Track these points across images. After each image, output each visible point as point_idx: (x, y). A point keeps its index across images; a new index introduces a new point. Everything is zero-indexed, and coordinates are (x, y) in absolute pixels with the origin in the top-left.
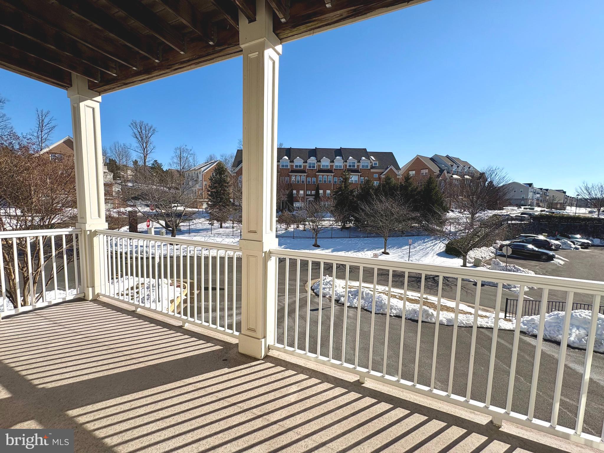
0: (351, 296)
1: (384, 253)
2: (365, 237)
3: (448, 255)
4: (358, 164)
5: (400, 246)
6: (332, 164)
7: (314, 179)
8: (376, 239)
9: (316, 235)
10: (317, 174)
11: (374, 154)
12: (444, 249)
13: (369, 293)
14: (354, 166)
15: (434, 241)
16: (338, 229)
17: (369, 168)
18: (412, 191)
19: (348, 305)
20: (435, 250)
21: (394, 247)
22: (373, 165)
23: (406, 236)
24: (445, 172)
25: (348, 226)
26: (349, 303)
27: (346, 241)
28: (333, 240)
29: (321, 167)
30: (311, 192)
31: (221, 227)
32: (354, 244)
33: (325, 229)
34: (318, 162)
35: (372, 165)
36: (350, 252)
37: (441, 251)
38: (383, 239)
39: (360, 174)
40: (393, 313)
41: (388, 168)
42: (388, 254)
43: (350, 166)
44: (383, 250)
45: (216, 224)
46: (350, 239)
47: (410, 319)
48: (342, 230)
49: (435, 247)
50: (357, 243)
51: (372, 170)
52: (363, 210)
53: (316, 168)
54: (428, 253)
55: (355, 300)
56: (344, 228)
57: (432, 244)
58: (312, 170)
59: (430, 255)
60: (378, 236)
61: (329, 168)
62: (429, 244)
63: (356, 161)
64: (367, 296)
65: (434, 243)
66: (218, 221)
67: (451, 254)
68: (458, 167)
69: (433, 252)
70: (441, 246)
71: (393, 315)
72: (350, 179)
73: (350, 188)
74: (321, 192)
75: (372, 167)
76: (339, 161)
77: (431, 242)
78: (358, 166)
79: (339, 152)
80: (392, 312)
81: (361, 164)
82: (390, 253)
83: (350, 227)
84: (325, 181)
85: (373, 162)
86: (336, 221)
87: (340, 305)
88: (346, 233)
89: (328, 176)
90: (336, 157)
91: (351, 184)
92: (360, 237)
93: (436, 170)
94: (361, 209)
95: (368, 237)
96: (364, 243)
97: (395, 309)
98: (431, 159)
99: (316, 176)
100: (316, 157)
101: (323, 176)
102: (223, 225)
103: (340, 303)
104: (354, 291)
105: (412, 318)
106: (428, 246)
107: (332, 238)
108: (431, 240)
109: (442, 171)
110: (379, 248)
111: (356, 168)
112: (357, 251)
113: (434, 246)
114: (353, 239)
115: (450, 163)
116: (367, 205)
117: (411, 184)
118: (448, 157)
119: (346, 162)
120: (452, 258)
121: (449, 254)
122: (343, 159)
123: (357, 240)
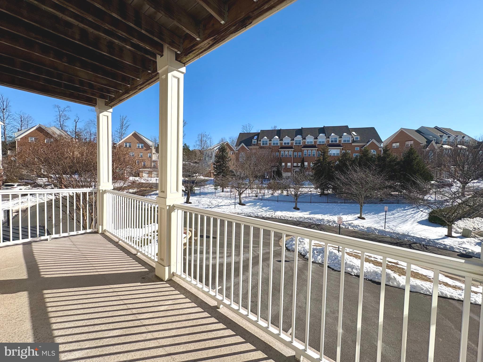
0: (316, 253)
1: (359, 218)
2: (342, 203)
3: (431, 223)
4: (340, 139)
5: (377, 212)
6: (315, 140)
7: (300, 154)
8: (353, 205)
9: (296, 199)
10: (303, 149)
11: (355, 130)
12: (427, 218)
13: (332, 252)
14: (336, 141)
15: (415, 209)
16: (318, 195)
17: (351, 142)
18: (390, 162)
19: (313, 261)
20: (416, 218)
21: (370, 213)
22: (355, 140)
23: (385, 203)
24: (433, 142)
25: (326, 192)
26: (313, 259)
27: (323, 206)
28: (312, 204)
29: (306, 144)
30: (297, 164)
31: (223, 191)
32: (331, 208)
33: (305, 195)
34: (303, 139)
35: (353, 139)
36: (326, 215)
37: (423, 219)
38: (358, 206)
39: (341, 148)
40: (354, 273)
41: (369, 141)
42: (364, 219)
43: (332, 141)
44: (359, 215)
45: (219, 189)
46: (327, 204)
47: (371, 280)
48: (321, 196)
49: (416, 215)
50: (334, 208)
51: (353, 144)
52: (338, 179)
53: (301, 144)
54: (407, 220)
55: (319, 257)
56: (322, 194)
57: (413, 212)
58: (298, 146)
59: (409, 223)
60: (354, 202)
61: (313, 144)
62: (410, 211)
63: (338, 137)
64: (331, 255)
65: (415, 211)
66: (221, 186)
67: (436, 223)
68: (449, 137)
69: (413, 220)
70: (424, 215)
71: (353, 274)
72: (329, 153)
73: (328, 160)
74: (306, 164)
75: (354, 141)
76: (322, 138)
77: (412, 210)
78: (340, 141)
79: (322, 130)
80: (353, 271)
81: (342, 140)
82: (366, 218)
83: (328, 194)
84: (309, 155)
85: (355, 137)
86: (316, 188)
87: (305, 259)
88: (324, 199)
89: (312, 150)
90: (319, 134)
91: (328, 156)
92: (337, 203)
93: (423, 141)
94: (337, 178)
95: (345, 203)
96: (341, 208)
97: (357, 269)
98: (418, 131)
99: (302, 151)
100: (302, 135)
101: (308, 150)
102: (225, 190)
103: (306, 258)
104: (319, 249)
105: (373, 280)
106: (408, 213)
107: (311, 202)
108: (411, 208)
109: (429, 142)
110: (355, 213)
111: (338, 142)
112: (333, 215)
113: (415, 213)
114: (330, 204)
115: (439, 134)
116: (342, 175)
117: (389, 155)
118: (436, 128)
119: (329, 138)
120: (436, 227)
121: (433, 223)
122: (326, 136)
123: (335, 205)
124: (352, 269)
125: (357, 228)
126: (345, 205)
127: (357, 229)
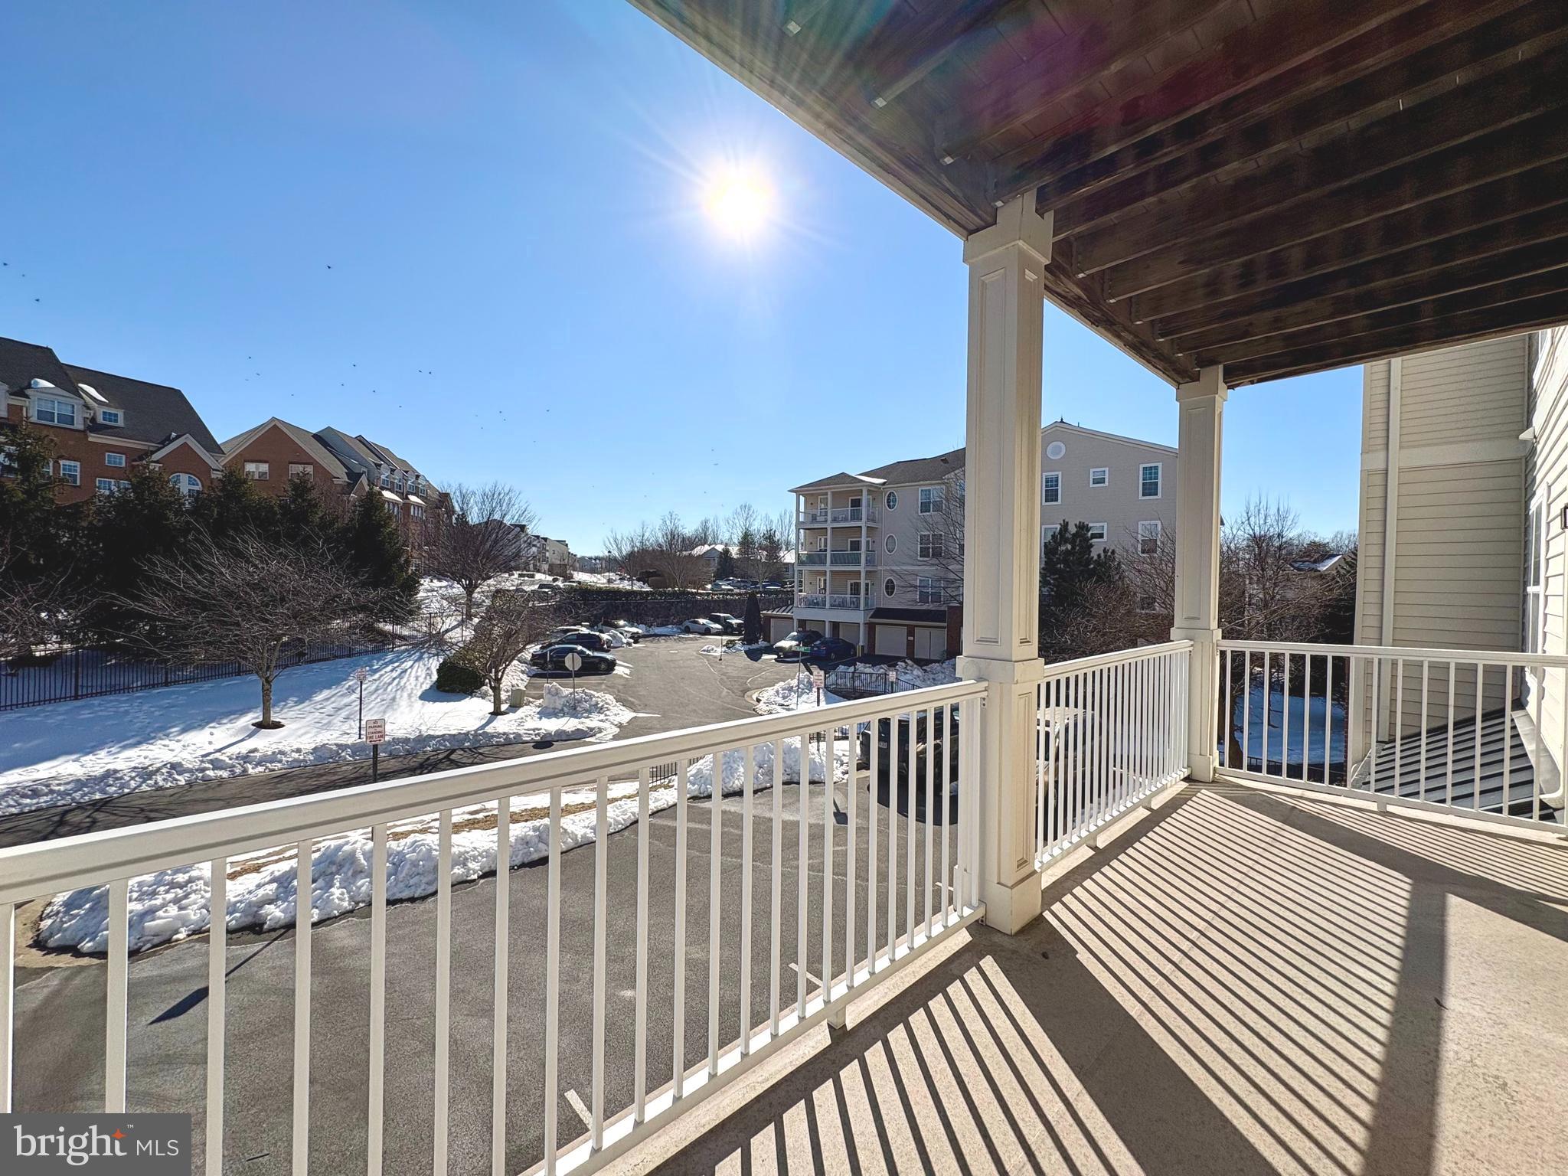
1: (260, 726)
2: (154, 686)
3: (444, 694)
4: (17, 403)
5: (304, 695)
8: (207, 685)
11: (98, 379)
12: (430, 682)
15: (395, 665)
17: (78, 426)
20: (409, 687)
21: (293, 699)
22: (99, 420)
24: (364, 479)
26: (316, 910)
32: (106, 717)
35: (92, 418)
37: (429, 686)
38: (253, 680)
42: (278, 725)
44: (256, 716)
49: (405, 680)
50: (127, 712)
51: (93, 438)
57: (395, 674)
59: (403, 702)
62: (387, 674)
65: (399, 671)
67: (453, 691)
68: (393, 471)
69: (405, 695)
71: (475, 877)
75: (93, 426)
77: (391, 667)
80: (469, 870)
81: (33, 405)
82: (283, 722)
85: (100, 411)
87: (274, 935)
92: (128, 689)
93: (340, 473)
95: (167, 684)
96: (161, 708)
97: (474, 858)
98: (317, 437)
103: (274, 930)
105: (526, 861)
109: (354, 476)
110: (226, 714)
112: (139, 743)
113: (400, 676)
115: (371, 459)
118: (360, 439)
120: (459, 700)
123: (125, 702)
124: (464, 865)
125: (280, 761)
126: (173, 693)
127: (279, 765)
